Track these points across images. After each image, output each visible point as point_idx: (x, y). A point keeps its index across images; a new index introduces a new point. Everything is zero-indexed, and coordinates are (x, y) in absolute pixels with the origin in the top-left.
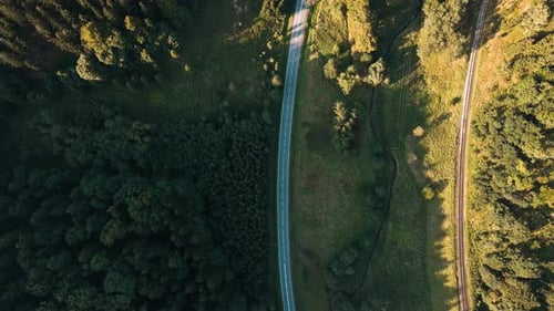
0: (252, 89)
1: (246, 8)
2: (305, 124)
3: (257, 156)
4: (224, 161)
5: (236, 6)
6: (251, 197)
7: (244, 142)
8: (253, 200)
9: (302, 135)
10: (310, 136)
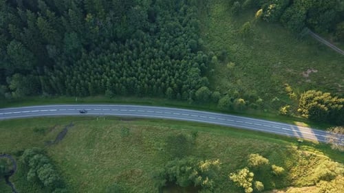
0: (230, 85)
1: (309, 81)
2: (195, 135)
3: (164, 81)
4: (161, 51)
5: (309, 72)
6: (125, 74)
7: (178, 69)
8: (122, 76)
9: (184, 131)
10: (182, 139)
